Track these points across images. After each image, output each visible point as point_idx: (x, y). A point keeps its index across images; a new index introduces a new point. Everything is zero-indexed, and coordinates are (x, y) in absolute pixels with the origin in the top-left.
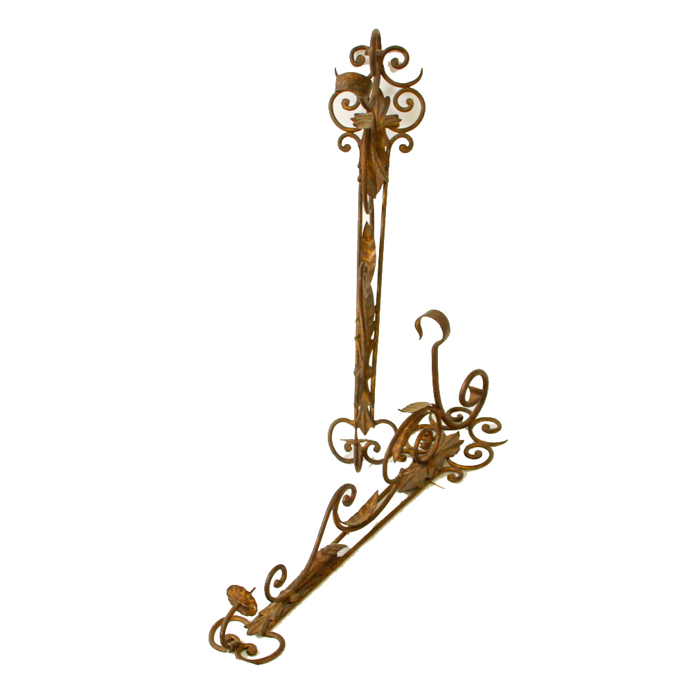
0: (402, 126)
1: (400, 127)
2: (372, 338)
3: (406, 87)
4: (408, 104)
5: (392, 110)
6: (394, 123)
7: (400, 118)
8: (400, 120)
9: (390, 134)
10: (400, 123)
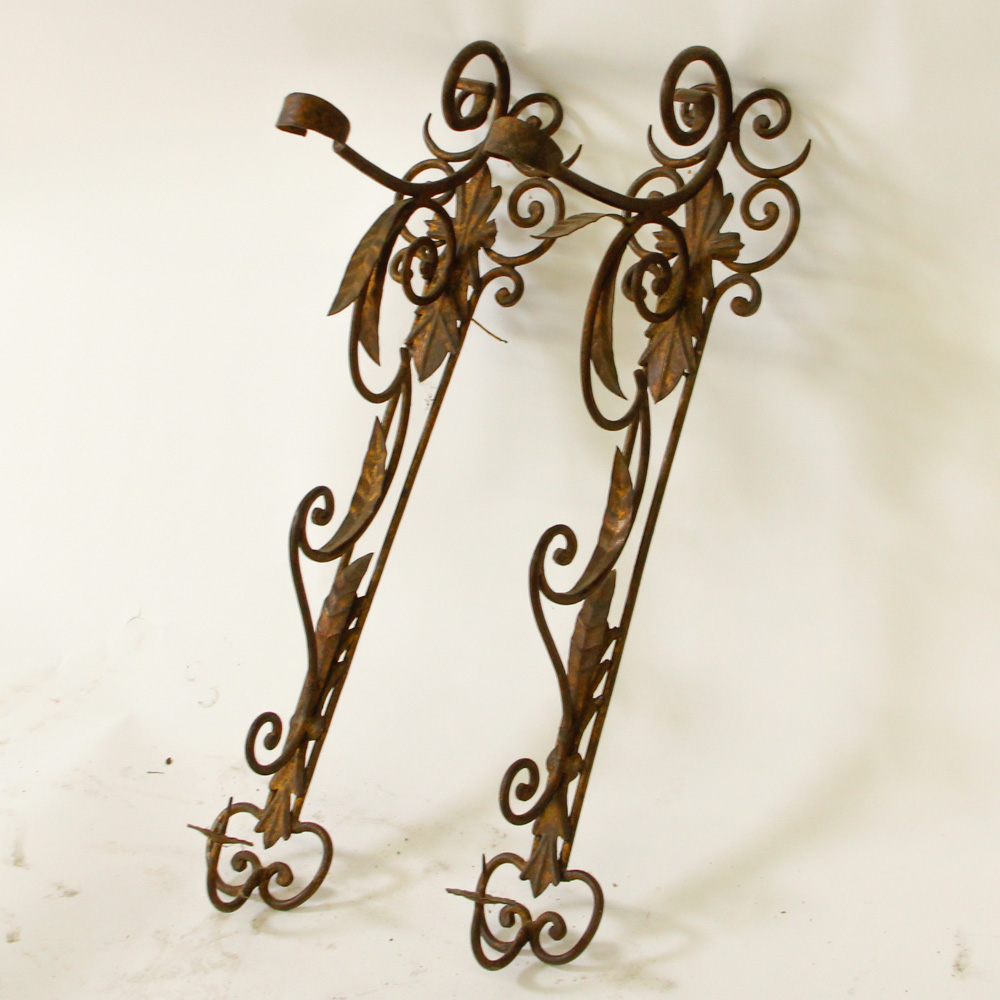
0: (745, 257)
1: (738, 261)
2: (598, 692)
3: (771, 178)
4: (766, 213)
5: (734, 223)
6: (729, 249)
7: (742, 240)
8: (742, 246)
9: (720, 272)
10: (742, 252)
